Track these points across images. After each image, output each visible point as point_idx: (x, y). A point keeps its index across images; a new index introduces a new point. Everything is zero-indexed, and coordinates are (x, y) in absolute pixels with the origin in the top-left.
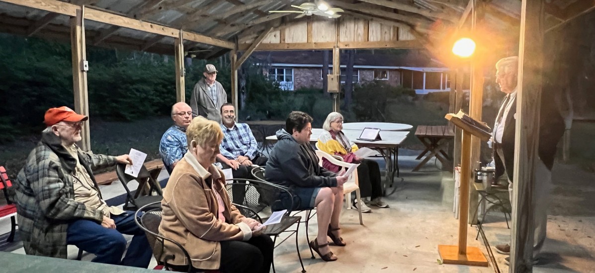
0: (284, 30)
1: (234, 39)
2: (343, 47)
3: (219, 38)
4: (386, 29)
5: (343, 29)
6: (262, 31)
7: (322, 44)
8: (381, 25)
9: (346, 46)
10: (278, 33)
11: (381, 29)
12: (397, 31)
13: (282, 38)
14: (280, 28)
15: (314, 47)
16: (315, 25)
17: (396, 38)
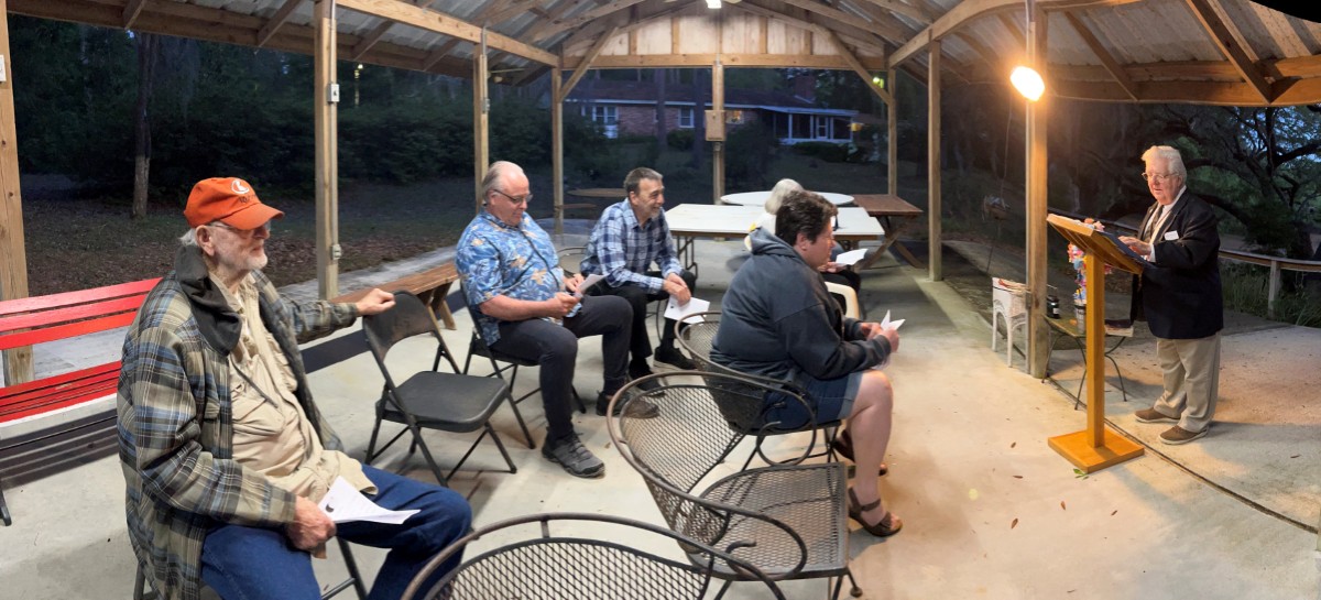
0: (635, 31)
1: (556, 48)
2: (728, 63)
3: (535, 45)
4: (794, 35)
5: (727, 32)
6: (601, 34)
7: (695, 56)
8: (786, 26)
9: (733, 60)
10: (625, 37)
11: (786, 33)
12: (810, 36)
13: (632, 48)
14: (629, 28)
15: (682, 62)
16: (684, 24)
17: (808, 52)
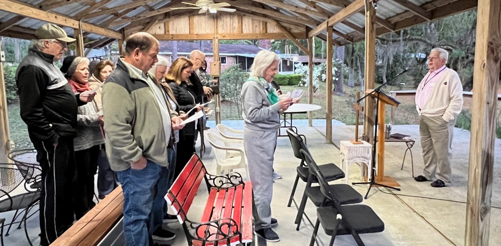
0: (168, 22)
1: (121, 31)
2: (220, 37)
3: (110, 29)
4: (256, 23)
5: (220, 23)
6: (148, 23)
8: (252, 19)
9: (224, 37)
10: (162, 25)
11: (253, 23)
12: (265, 25)
13: (166, 30)
14: (164, 21)
15: (195, 37)
16: (196, 19)
17: (264, 31)
